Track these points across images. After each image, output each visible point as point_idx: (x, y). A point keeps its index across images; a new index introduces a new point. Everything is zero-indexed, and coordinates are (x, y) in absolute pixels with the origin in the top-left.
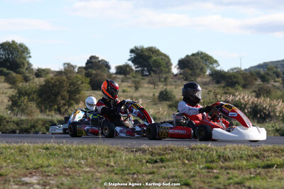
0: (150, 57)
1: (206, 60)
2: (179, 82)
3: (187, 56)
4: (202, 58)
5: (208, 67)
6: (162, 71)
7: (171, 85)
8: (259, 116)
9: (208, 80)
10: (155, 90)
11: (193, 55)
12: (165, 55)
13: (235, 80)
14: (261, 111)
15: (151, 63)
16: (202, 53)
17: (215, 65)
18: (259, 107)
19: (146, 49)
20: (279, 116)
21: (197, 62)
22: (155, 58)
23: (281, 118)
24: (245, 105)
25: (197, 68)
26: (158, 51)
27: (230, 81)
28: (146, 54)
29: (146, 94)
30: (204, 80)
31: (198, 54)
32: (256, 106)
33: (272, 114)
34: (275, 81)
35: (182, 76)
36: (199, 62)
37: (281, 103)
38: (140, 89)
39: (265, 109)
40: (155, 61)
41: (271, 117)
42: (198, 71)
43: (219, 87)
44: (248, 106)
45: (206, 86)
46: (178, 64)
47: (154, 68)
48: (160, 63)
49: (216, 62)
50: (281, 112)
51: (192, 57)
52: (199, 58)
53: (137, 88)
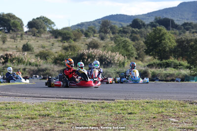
0: (9, 20)
1: (46, 22)
2: (30, 37)
3: (34, 19)
4: (43, 20)
5: (48, 26)
6: (18, 30)
7: (25, 39)
8: (104, 63)
9: (48, 36)
10: (15, 43)
11: (37, 18)
12: (19, 19)
13: (68, 36)
14: (105, 60)
15: (11, 24)
16: (43, 17)
17: (52, 25)
18: (104, 57)
19: (6, 14)
20: (117, 63)
21: (40, 24)
22: (12, 21)
23: (118, 64)
24: (95, 56)
25: (41, 28)
26: (14, 16)
27: (65, 36)
28: (6, 18)
29: (11, 46)
30: (46, 36)
31: (41, 18)
32: (102, 57)
33: (112, 62)
34: (94, 36)
35: (30, 33)
36: (42, 23)
37: (118, 54)
38: (6, 42)
39: (108, 58)
40: (14, 23)
41: (112, 63)
42: (42, 30)
43: (58, 41)
44: (96, 56)
45: (48, 40)
46: (28, 25)
47: (12, 28)
48: (16, 24)
49: (53, 23)
50: (118, 60)
51: (37, 20)
52: (41, 20)
53: (4, 42)
